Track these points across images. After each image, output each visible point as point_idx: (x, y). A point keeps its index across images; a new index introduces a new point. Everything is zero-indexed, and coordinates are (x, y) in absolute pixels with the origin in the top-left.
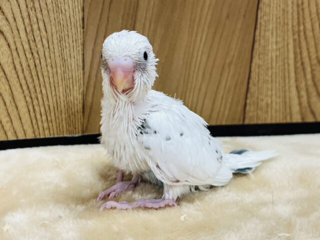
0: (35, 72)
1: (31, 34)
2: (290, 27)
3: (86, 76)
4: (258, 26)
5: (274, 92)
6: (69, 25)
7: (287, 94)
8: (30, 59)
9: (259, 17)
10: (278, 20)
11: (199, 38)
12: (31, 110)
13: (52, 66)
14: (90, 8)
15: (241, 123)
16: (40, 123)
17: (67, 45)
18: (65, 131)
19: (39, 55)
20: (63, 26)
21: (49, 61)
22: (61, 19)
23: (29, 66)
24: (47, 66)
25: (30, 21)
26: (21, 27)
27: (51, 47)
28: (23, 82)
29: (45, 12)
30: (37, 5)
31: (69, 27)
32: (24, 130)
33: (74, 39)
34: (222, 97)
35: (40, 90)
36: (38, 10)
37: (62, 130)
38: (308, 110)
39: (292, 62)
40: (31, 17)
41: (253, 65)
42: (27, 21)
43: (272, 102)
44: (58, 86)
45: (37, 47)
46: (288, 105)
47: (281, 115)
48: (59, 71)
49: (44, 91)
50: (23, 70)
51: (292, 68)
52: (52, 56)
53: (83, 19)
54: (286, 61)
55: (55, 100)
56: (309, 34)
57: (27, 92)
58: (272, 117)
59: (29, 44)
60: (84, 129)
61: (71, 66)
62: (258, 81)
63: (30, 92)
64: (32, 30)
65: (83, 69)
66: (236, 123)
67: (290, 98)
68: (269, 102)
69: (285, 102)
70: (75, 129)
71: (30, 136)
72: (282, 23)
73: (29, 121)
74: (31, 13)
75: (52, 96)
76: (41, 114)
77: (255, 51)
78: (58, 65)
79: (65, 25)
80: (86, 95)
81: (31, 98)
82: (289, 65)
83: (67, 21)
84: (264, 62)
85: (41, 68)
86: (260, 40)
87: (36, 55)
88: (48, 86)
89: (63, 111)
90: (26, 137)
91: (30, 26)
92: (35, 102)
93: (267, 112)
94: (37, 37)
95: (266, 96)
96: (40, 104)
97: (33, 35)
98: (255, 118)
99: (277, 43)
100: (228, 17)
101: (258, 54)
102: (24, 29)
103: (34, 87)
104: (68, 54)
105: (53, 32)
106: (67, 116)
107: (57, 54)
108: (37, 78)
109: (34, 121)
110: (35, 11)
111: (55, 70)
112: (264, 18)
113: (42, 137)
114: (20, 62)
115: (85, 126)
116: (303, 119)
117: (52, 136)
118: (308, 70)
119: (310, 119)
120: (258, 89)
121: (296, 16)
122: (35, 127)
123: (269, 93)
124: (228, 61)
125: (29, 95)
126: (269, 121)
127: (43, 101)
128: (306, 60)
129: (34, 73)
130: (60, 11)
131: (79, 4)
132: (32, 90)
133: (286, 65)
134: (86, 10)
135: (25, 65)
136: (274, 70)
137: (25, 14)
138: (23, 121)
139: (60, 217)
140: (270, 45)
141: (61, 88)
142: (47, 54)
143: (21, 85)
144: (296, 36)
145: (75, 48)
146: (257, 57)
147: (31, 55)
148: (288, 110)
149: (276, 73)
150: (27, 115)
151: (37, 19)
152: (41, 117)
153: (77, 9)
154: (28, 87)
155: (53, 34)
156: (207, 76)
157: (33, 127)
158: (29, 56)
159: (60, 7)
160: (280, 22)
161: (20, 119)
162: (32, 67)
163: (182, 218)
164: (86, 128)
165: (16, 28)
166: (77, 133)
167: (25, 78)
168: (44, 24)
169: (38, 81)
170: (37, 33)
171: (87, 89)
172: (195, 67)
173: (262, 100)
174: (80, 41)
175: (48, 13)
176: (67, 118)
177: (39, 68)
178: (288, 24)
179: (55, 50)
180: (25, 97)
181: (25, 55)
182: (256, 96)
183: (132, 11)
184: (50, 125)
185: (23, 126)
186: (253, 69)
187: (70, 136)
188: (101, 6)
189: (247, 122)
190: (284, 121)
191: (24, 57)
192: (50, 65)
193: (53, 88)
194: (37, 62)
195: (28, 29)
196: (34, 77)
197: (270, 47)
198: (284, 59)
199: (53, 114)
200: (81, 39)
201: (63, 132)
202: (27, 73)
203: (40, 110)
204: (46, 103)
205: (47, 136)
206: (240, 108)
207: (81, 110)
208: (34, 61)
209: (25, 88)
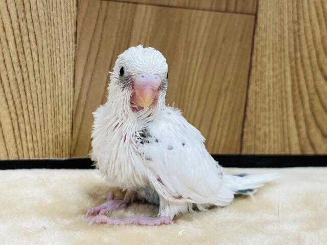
0: (23, 87)
1: (20, 46)
2: (287, 53)
3: (77, 94)
4: (255, 51)
5: (271, 121)
6: (61, 38)
7: (285, 123)
8: (18, 72)
9: (255, 42)
10: (275, 46)
11: (194, 62)
12: (16, 128)
13: (41, 81)
14: (83, 22)
15: (238, 153)
16: (24, 143)
17: (58, 60)
18: (51, 153)
19: (27, 69)
20: (55, 39)
21: (37, 75)
22: (53, 32)
23: (16, 80)
24: (35, 80)
25: (20, 32)
26: (11, 38)
27: (41, 61)
28: (9, 97)
29: (36, 24)
30: (28, 16)
31: (61, 41)
32: (7, 150)
33: (65, 54)
34: (219, 125)
35: (26, 106)
36: (29, 21)
37: (47, 152)
38: (307, 142)
39: (289, 89)
40: (21, 28)
41: (250, 91)
42: (17, 32)
43: (270, 132)
44: (47, 103)
45: (26, 60)
46: (286, 135)
47: (280, 145)
48: (48, 87)
49: (31, 108)
50: (10, 84)
51: (290, 96)
52: (42, 70)
53: (76, 34)
54: (283, 89)
55: (42, 118)
56: (307, 62)
57: (12, 108)
58: (270, 148)
59: (18, 56)
60: (72, 152)
61: (61, 82)
62: (255, 108)
63: (15, 108)
64: (22, 42)
65: (74, 86)
66: (233, 152)
67: (288, 128)
68: (267, 131)
69: (284, 133)
70: (62, 151)
71: (13, 157)
72: (279, 49)
73: (13, 140)
74: (22, 24)
75: (39, 114)
76: (26, 133)
77: (252, 77)
78: (48, 80)
79: (57, 38)
80: (76, 114)
81: (17, 115)
82: (286, 93)
83: (59, 34)
84: (261, 89)
85: (29, 83)
86: (256, 66)
87: (24, 69)
88: (35, 102)
89: (50, 131)
90: (8, 157)
91: (20, 37)
92: (21, 119)
93: (265, 143)
94: (27, 49)
95: (264, 124)
96: (26, 121)
97: (23, 47)
98: (253, 148)
99: (274, 69)
100: (224, 40)
101: (254, 80)
102: (13, 40)
103: (21, 102)
104: (59, 70)
105: (44, 45)
106: (54, 136)
107: (47, 69)
108: (24, 92)
109: (18, 141)
110: (26, 22)
111: (43, 85)
112: (261, 42)
113: (26, 158)
114: (7, 75)
115: (73, 148)
117: (37, 158)
118: (306, 99)
119: (309, 152)
120: (256, 118)
121: (292, 43)
122: (19, 147)
123: (267, 121)
124: (224, 86)
125: (15, 111)
126: (267, 152)
127: (29, 119)
128: (304, 89)
129: (21, 87)
130: (52, 24)
131: (73, 18)
132: (18, 106)
134: (80, 24)
135: (12, 78)
136: (271, 98)
137: (15, 25)
138: (7, 139)
139: (44, 228)
140: (267, 71)
141: (49, 105)
142: (36, 68)
143: (6, 100)
144: (293, 64)
145: (66, 64)
146: (254, 84)
147: (19, 68)
148: (287, 141)
149: (273, 101)
150: (11, 133)
151: (28, 30)
152: (26, 136)
153: (70, 23)
154: (14, 103)
155: (44, 47)
156: (203, 101)
157: (17, 147)
158: (17, 69)
159: (52, 20)
160: (276, 48)
161: (4, 137)
162: (20, 81)
163: (180, 233)
164: (75, 151)
165: (5, 38)
166: (64, 156)
167: (11, 93)
168: (35, 36)
169: (25, 97)
170: (26, 45)
171: (77, 108)
172: (190, 91)
173: (260, 129)
174: (72, 57)
175: (40, 25)
176: (54, 139)
177: (26, 82)
178: (284, 51)
179: (45, 64)
180: (10, 113)
181: (13, 67)
182: (253, 125)
183: (126, 29)
184: (36, 145)
185: (6, 146)
186: (250, 95)
187: (57, 159)
188: (94, 21)
189: (244, 152)
190: (283, 153)
191: (12, 70)
192: (39, 80)
193: (40, 105)
194: (25, 76)
195: (18, 40)
196: (21, 92)
197: (267, 74)
198: (281, 87)
199: (39, 134)
200: (72, 54)
201: (49, 154)
202: (13, 87)
203: (25, 129)
204: (32, 121)
205: (32, 158)
206: (237, 138)
207: (70, 131)
208: (22, 75)
209: (10, 103)
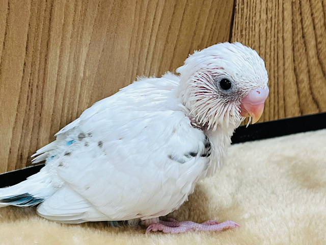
7: (281, 79)
47: (272, 110)
54: (280, 35)
69: (278, 93)
101: (240, 29)
116: (301, 112)
133: (281, 40)
140: (258, 14)
